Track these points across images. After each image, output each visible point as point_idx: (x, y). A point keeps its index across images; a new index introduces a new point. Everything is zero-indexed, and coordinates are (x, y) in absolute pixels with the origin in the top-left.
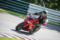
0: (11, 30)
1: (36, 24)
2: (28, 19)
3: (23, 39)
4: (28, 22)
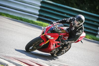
0: (16, 50)
1: (62, 41)
2: (49, 32)
4: (49, 37)
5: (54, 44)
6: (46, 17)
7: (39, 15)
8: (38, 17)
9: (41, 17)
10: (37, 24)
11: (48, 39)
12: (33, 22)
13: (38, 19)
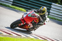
3: (45, 39)
6: (17, 3)
7: (13, 2)
8: (12, 3)
9: (14, 3)
10: (12, 7)
12: (9, 6)
13: (12, 5)
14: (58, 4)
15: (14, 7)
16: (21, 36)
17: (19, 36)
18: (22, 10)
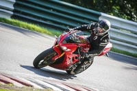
4: (65, 48)
5: (71, 58)
6: (23, 13)
7: (14, 11)
8: (12, 13)
9: (16, 14)
10: (11, 23)
11: (62, 51)
12: (5, 21)
13: (13, 17)
14: (114, 15)
15: (17, 21)
16: (32, 86)
17: (26, 87)
18: (34, 29)
